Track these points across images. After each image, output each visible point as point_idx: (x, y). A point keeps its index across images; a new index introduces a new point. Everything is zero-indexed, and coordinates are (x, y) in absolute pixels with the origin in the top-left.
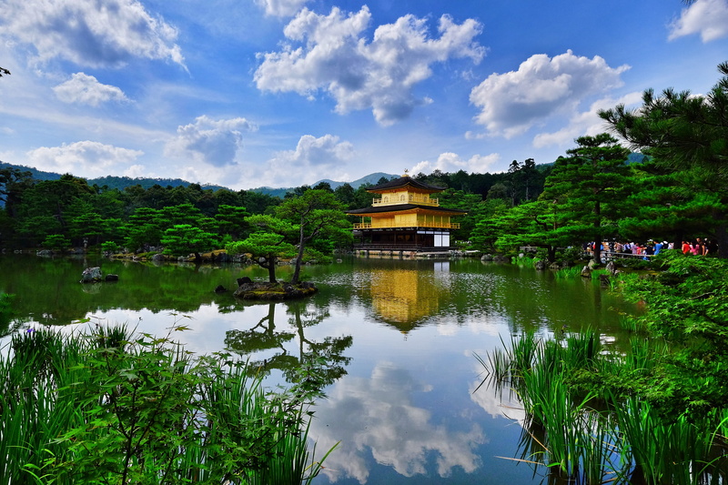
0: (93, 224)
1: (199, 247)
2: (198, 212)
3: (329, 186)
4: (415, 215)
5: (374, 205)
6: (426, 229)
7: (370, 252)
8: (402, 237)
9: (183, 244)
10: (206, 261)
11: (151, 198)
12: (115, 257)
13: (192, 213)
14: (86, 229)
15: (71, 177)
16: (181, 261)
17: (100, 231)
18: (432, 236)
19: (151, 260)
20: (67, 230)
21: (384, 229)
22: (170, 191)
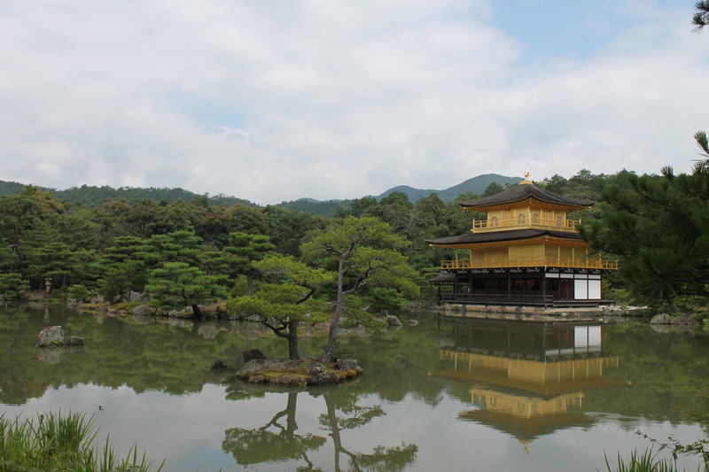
0: (58, 258)
1: (197, 295)
2: (199, 243)
3: (405, 198)
4: (543, 249)
5: (474, 230)
6: (561, 271)
7: (468, 306)
8: (521, 282)
9: (176, 293)
10: (209, 318)
11: (137, 220)
12: (84, 308)
13: (192, 245)
14: (49, 266)
15: (35, 189)
16: (173, 317)
17: (67, 269)
18: (571, 283)
19: (131, 314)
20: (26, 266)
21: (491, 270)
22: (163, 209)
